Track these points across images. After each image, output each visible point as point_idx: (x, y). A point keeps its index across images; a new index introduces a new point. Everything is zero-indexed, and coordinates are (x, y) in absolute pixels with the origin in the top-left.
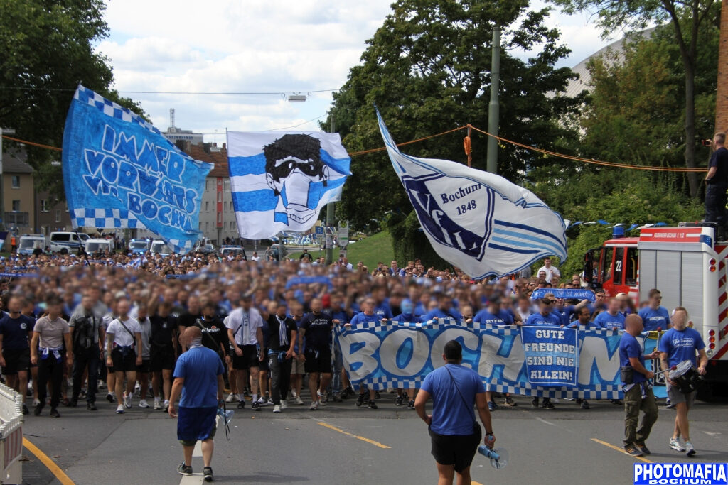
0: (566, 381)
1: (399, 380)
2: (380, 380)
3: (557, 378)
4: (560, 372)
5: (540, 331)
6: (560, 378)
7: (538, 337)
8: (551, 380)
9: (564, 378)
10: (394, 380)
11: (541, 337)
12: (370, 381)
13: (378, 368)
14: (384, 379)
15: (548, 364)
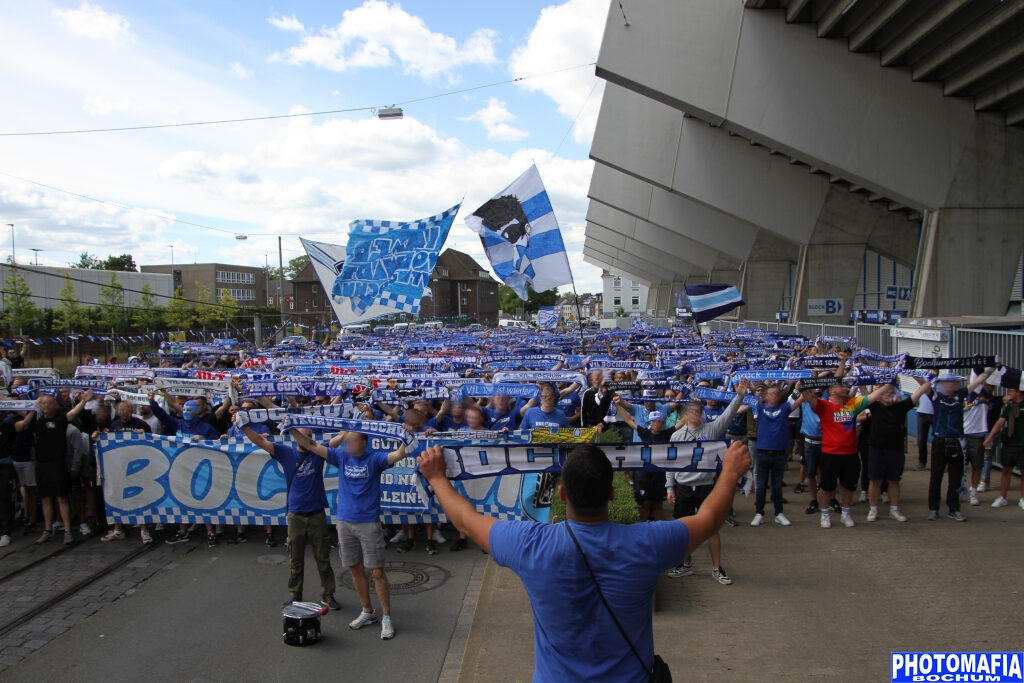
0: (412, 504)
1: (196, 514)
2: (169, 511)
3: (398, 501)
4: (403, 494)
5: (378, 440)
6: (403, 501)
7: (374, 447)
8: (391, 504)
9: (408, 501)
10: (191, 513)
11: (378, 448)
12: (155, 511)
13: (165, 496)
14: (177, 511)
15: (387, 483)
